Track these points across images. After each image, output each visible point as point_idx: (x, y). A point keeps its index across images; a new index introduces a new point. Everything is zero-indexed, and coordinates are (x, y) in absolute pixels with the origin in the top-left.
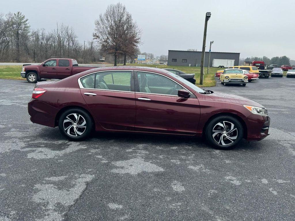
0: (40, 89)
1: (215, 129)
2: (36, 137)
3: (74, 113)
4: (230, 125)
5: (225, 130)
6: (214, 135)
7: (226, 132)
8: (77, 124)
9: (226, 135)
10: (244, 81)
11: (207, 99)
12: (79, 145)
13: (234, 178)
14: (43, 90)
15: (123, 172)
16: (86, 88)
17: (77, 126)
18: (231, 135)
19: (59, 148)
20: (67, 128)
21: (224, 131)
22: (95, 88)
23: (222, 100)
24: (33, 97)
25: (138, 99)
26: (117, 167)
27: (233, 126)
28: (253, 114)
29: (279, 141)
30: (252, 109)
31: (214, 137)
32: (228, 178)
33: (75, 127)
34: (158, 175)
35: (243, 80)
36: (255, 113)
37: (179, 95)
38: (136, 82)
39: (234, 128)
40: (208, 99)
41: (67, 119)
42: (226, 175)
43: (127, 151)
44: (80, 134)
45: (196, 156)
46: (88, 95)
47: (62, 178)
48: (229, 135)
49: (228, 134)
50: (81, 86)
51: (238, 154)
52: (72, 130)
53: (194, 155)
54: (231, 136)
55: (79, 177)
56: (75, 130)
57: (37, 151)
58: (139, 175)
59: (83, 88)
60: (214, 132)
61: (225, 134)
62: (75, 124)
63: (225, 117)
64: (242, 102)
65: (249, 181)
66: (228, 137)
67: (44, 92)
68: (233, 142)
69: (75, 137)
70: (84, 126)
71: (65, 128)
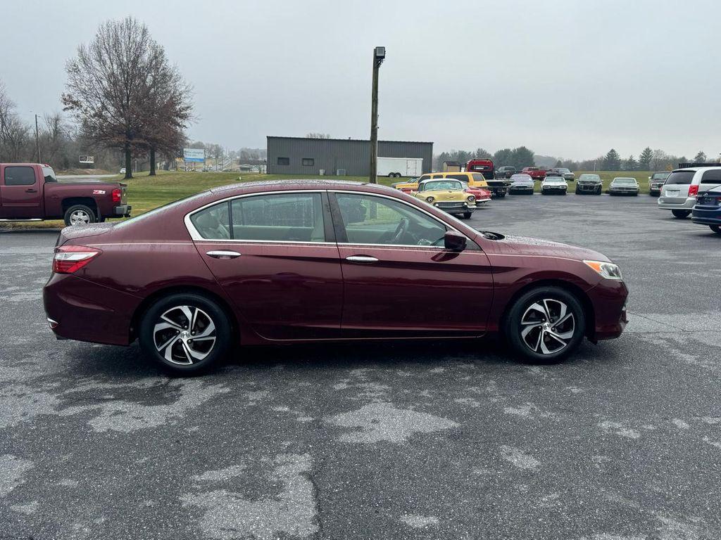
0: (79, 248)
1: (527, 319)
3: (182, 305)
4: (558, 307)
5: (547, 318)
6: (524, 333)
7: (549, 323)
8: (192, 331)
9: (550, 332)
11: (503, 251)
13: (617, 424)
14: (89, 249)
15: (368, 438)
16: (208, 238)
17: (191, 337)
18: (562, 329)
20: (166, 344)
21: (545, 321)
22: (232, 237)
24: (58, 271)
25: (348, 258)
26: (347, 430)
27: (564, 308)
28: (603, 279)
29: (638, 334)
30: (602, 269)
31: (524, 338)
32: (604, 425)
33: (185, 341)
35: (466, 204)
36: (607, 275)
37: (447, 246)
38: (336, 219)
39: (567, 314)
40: (507, 251)
41: (164, 321)
42: (595, 419)
43: (337, 388)
44: (201, 356)
45: (500, 384)
46: (216, 256)
48: (557, 330)
49: (554, 327)
50: (196, 236)
52: (178, 351)
54: (560, 332)
55: (277, 464)
56: (186, 348)
57: (107, 413)
59: (201, 239)
60: (525, 326)
62: (185, 332)
63: (546, 290)
64: (578, 255)
66: (555, 335)
67: (92, 254)
68: (565, 344)
69: (187, 367)
70: (211, 335)
71: (159, 347)
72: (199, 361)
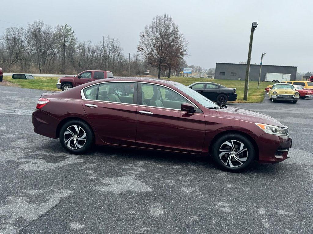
0: (44, 99)
1: (222, 148)
2: (38, 148)
3: (75, 125)
4: (239, 145)
5: (233, 149)
6: (221, 155)
7: (234, 152)
8: (78, 136)
9: (234, 156)
10: (295, 98)
11: (214, 115)
12: (77, 158)
13: (227, 205)
14: (47, 100)
15: (106, 189)
16: (88, 99)
17: (78, 138)
19: (56, 160)
20: (68, 140)
21: (232, 151)
22: (97, 99)
23: (231, 116)
24: (37, 108)
25: (140, 112)
26: (102, 184)
27: (242, 145)
28: (266, 133)
29: (304, 166)
30: (266, 128)
31: (220, 157)
32: (219, 204)
33: (75, 140)
34: (142, 195)
35: (293, 96)
36: (269, 132)
37: (182, 110)
38: (139, 94)
39: (244, 148)
41: (68, 131)
42: (219, 200)
43: (123, 167)
44: (80, 147)
46: (88, 106)
47: (39, 192)
48: (238, 156)
49: (237, 154)
50: (83, 97)
51: (246, 178)
52: (72, 142)
53: (195, 176)
54: (240, 157)
55: (57, 192)
56: (75, 142)
57: (32, 163)
58: (122, 194)
59: (85, 99)
60: (221, 152)
61: (233, 154)
62: (75, 136)
63: (233, 135)
64: (254, 120)
65: (243, 209)
66: (237, 158)
67: (47, 102)
68: (242, 164)
69: (75, 150)
70: (85, 138)
71: (66, 140)
72: (80, 148)
